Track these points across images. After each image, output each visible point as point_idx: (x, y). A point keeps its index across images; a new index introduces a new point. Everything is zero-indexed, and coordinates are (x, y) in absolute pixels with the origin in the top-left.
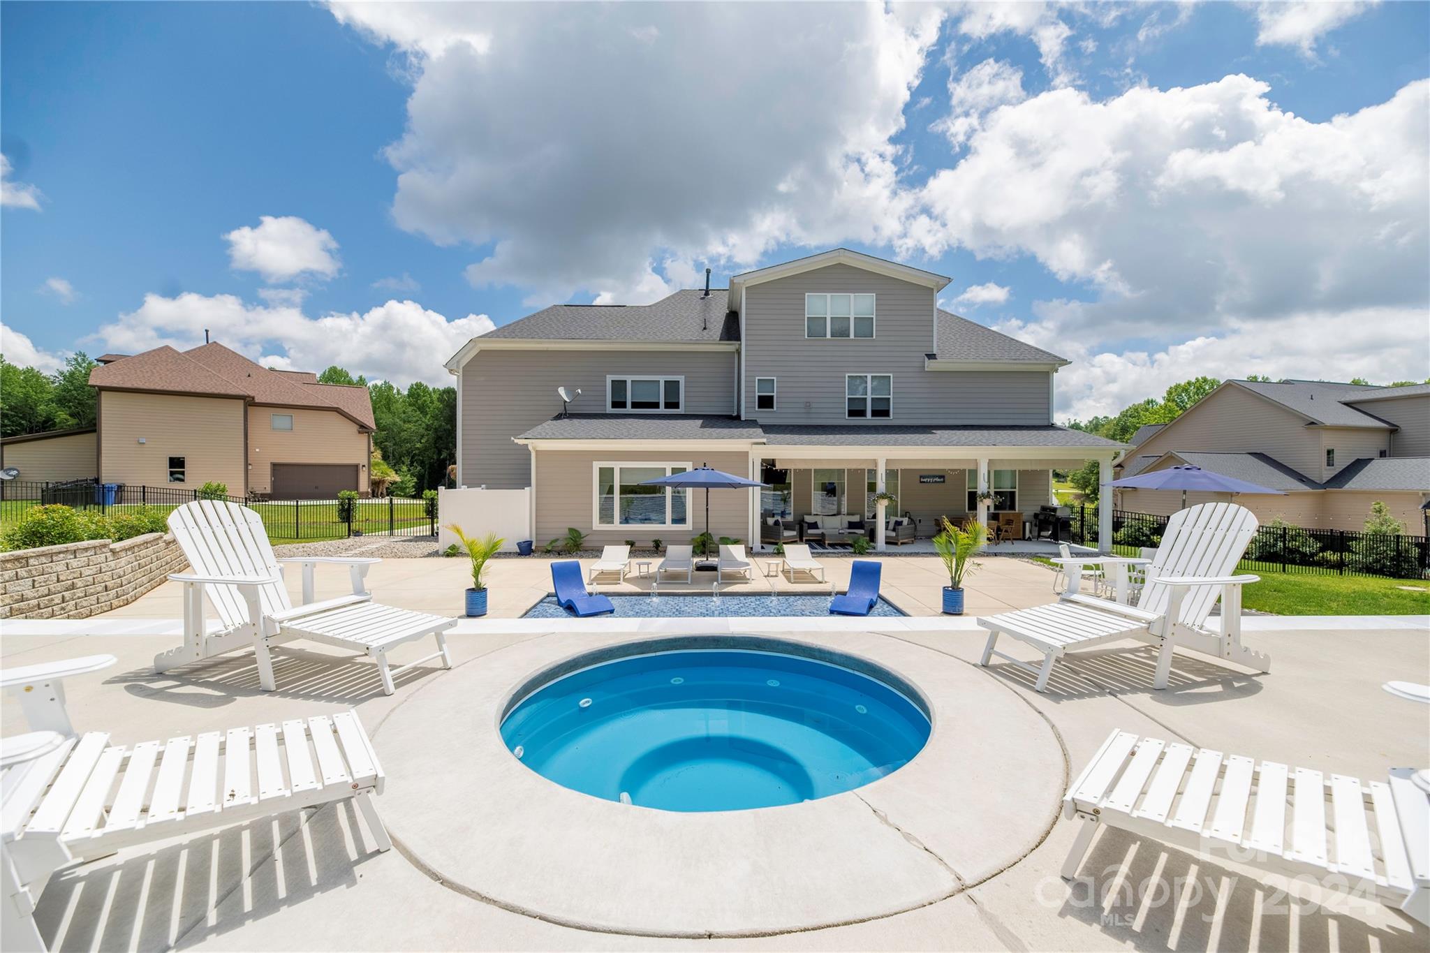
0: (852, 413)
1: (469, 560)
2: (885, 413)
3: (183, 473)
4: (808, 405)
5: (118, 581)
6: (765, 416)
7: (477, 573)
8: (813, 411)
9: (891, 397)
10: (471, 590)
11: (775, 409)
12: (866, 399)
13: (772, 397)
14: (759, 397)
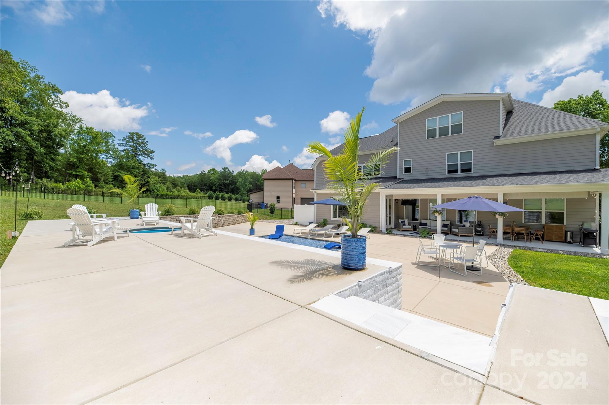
0: (450, 172)
1: (249, 222)
2: (470, 170)
3: (279, 201)
4: (427, 170)
5: (218, 222)
6: (407, 176)
7: (252, 224)
8: (429, 172)
9: (472, 162)
10: (250, 229)
11: (412, 173)
12: (457, 164)
13: (411, 167)
14: (405, 168)
